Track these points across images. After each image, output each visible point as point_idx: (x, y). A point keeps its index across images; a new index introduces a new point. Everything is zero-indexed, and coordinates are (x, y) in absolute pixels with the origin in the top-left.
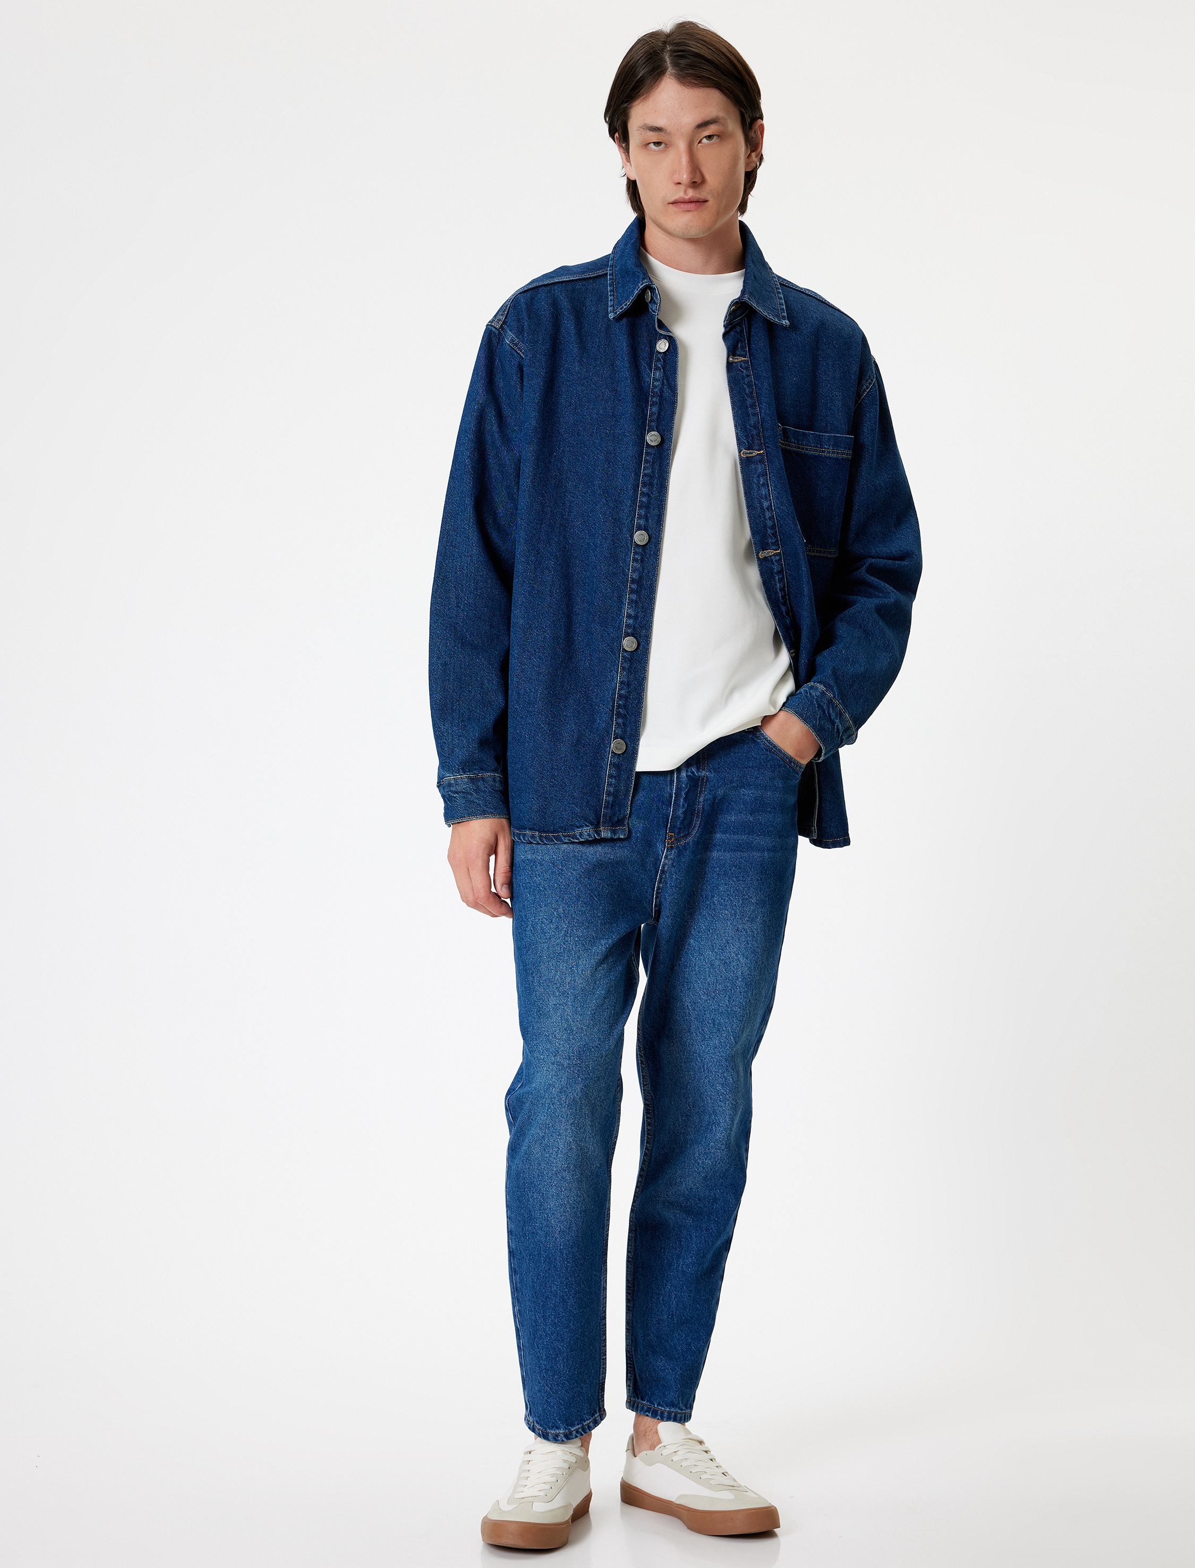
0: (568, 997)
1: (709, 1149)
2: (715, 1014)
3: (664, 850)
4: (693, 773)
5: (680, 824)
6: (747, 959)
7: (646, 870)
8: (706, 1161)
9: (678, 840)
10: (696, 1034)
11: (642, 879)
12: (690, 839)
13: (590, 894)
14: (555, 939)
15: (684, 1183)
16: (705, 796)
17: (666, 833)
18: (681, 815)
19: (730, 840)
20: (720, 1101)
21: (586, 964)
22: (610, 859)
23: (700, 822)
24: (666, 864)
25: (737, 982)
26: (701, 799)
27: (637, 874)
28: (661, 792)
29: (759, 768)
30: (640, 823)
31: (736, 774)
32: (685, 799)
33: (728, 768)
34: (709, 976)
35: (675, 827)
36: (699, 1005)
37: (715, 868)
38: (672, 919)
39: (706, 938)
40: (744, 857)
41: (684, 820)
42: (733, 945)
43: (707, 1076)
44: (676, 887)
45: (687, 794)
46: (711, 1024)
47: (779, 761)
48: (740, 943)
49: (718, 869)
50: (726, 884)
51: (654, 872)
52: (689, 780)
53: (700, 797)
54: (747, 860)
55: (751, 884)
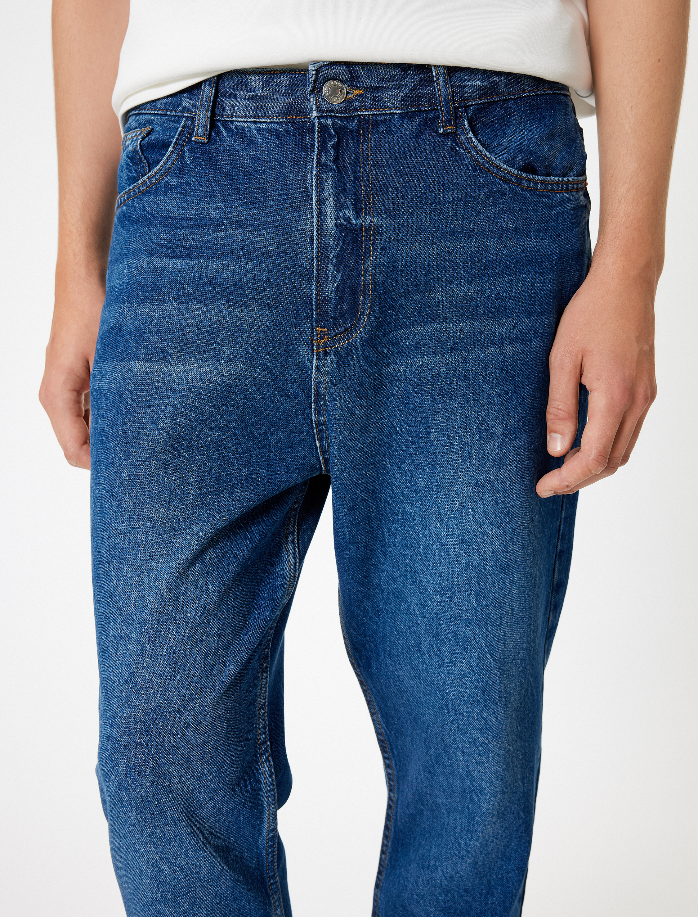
0: (132, 625)
1: (474, 825)
2: (456, 624)
3: (313, 358)
4: (347, 219)
5: (334, 309)
6: (498, 528)
7: (287, 396)
8: (471, 843)
9: (335, 339)
10: (430, 656)
11: (285, 412)
12: (357, 336)
13: (173, 446)
14: (117, 524)
15: (439, 869)
16: (375, 260)
17: (312, 329)
18: (332, 295)
19: (441, 333)
20: (480, 754)
21: (161, 568)
22: (210, 382)
23: (372, 305)
24: (319, 382)
25: (487, 568)
26: (369, 265)
27: (272, 405)
28: (296, 257)
29: (466, 202)
30: (263, 315)
31: (426, 217)
32: (336, 265)
33: (411, 207)
34: (440, 562)
35: (326, 316)
36: (430, 610)
37: (423, 384)
38: (349, 473)
39: (428, 500)
40: (469, 359)
41: (338, 303)
42: (473, 510)
43: (454, 720)
44: (344, 420)
45: (339, 257)
46: (451, 640)
47: (500, 184)
48: (484, 505)
49: (429, 386)
50: (447, 410)
51: (303, 397)
52: (340, 232)
53: (365, 261)
54: (476, 364)
55: (489, 403)
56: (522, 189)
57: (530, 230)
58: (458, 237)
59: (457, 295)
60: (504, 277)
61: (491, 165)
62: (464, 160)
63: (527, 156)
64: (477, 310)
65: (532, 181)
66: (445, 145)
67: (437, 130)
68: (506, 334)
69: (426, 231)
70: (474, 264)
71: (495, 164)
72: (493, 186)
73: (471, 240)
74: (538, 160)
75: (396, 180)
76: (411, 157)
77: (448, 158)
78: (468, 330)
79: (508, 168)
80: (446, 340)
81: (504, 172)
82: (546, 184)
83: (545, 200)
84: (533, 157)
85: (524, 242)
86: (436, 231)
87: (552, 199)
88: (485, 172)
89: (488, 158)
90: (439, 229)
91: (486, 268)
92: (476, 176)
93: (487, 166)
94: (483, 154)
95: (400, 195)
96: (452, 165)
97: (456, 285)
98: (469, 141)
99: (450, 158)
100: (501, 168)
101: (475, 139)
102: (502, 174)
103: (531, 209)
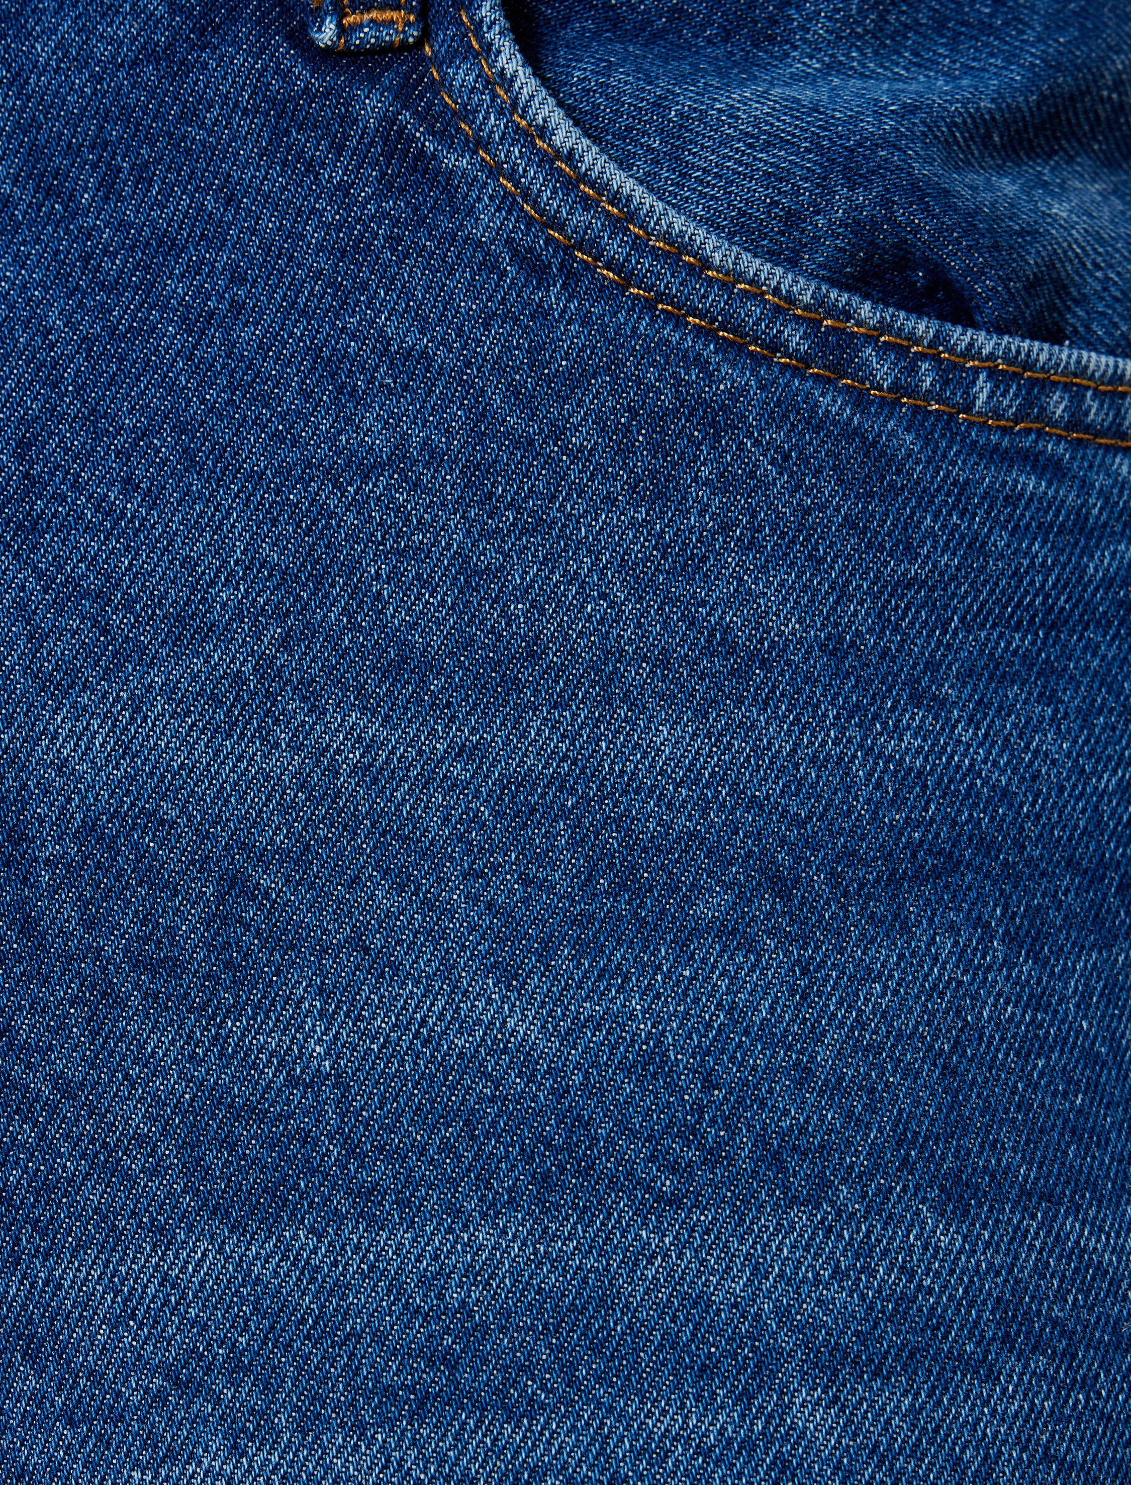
56: (859, 400)
57: (932, 666)
58: (436, 685)
59: (426, 1042)
60: (750, 946)
61: (638, 245)
62: (470, 212)
63: (887, 204)
64: (569, 1148)
65: (923, 356)
66: (348, 120)
67: (304, 27)
68: (783, 1314)
69: (225, 637)
70: (544, 859)
71: (666, 236)
72: (651, 375)
73: (521, 709)
74: (965, 233)
75: (54, 319)
76: (143, 178)
77: (368, 200)
78: (515, 1274)
79: (751, 264)
80: (379, 1338)
81: (726, 286)
82: (1033, 382)
83: (1031, 484)
84: (926, 210)
85: (898, 732)
86: (284, 643)
87: (1085, 486)
88: (602, 289)
89: (614, 199)
90: (310, 630)
91: (623, 886)
92: (541, 313)
93: (615, 248)
94: (584, 178)
95: (70, 406)
96: (393, 241)
97: (417, 982)
98: (494, 96)
99: (379, 196)
100: (706, 263)
101: (533, 82)
102: (715, 300)
103: (930, 532)
